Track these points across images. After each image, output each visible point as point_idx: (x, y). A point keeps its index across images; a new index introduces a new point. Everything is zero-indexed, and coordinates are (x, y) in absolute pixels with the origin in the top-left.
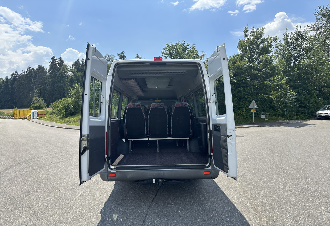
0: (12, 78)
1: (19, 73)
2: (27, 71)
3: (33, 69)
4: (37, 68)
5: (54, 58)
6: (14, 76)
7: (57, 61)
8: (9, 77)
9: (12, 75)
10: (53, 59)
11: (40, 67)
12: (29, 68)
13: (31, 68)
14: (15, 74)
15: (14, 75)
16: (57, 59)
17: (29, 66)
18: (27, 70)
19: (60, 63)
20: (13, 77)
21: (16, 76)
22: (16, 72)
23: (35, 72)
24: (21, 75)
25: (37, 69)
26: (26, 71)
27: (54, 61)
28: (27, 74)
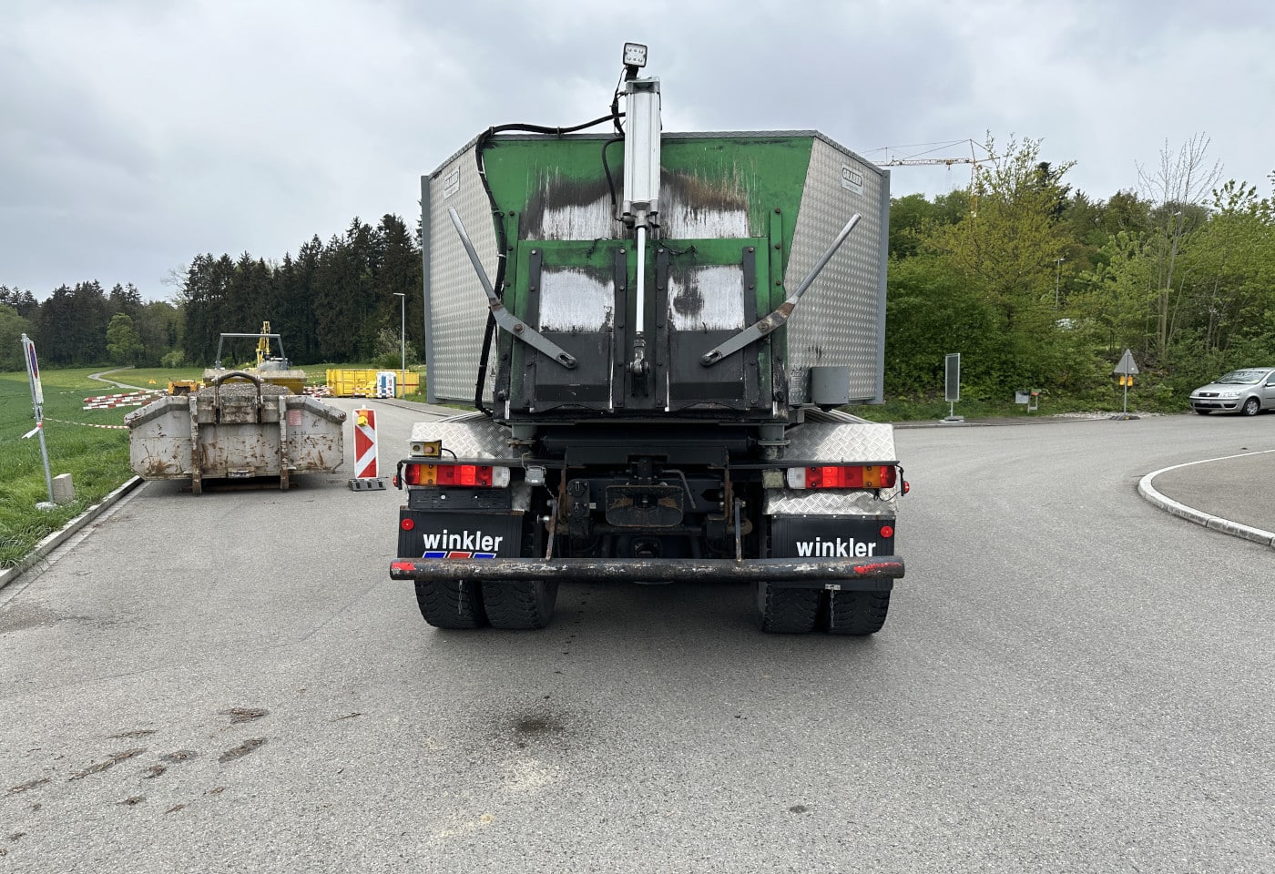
0: (304, 260)
1: (326, 243)
2: (350, 235)
3: (367, 228)
4: (381, 224)
6: (308, 252)
8: (295, 258)
9: (304, 250)
11: (390, 222)
12: (356, 225)
13: (361, 227)
14: (313, 247)
15: (311, 249)
17: (356, 218)
18: (351, 231)
20: (306, 255)
21: (314, 252)
22: (316, 239)
23: (373, 236)
24: (331, 250)
25: (380, 229)
26: (346, 234)
28: (349, 245)
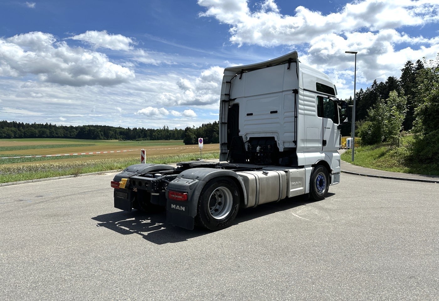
0: (357, 98)
1: (364, 91)
2: (372, 87)
3: (382, 83)
4: (387, 81)
5: (409, 62)
7: (412, 67)
9: (357, 94)
10: (407, 64)
11: (390, 79)
12: (375, 83)
13: (378, 83)
14: (360, 93)
15: (359, 94)
16: (412, 64)
17: (375, 80)
19: (417, 69)
20: (357, 96)
22: (361, 90)
23: (384, 86)
24: (366, 93)
25: (387, 83)
27: (409, 67)
28: (372, 90)
